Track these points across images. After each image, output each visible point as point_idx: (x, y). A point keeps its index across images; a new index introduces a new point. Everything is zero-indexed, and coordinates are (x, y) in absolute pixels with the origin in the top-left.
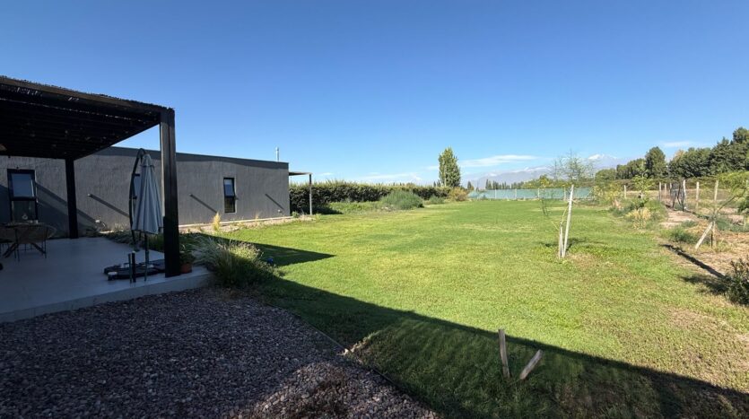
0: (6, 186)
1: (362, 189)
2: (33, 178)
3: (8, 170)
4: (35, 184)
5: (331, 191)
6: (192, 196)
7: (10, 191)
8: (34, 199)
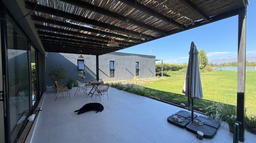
0: (77, 65)
1: (171, 66)
2: (84, 63)
3: (78, 60)
4: (84, 64)
5: (160, 67)
6: (126, 69)
7: (78, 67)
8: (83, 70)
